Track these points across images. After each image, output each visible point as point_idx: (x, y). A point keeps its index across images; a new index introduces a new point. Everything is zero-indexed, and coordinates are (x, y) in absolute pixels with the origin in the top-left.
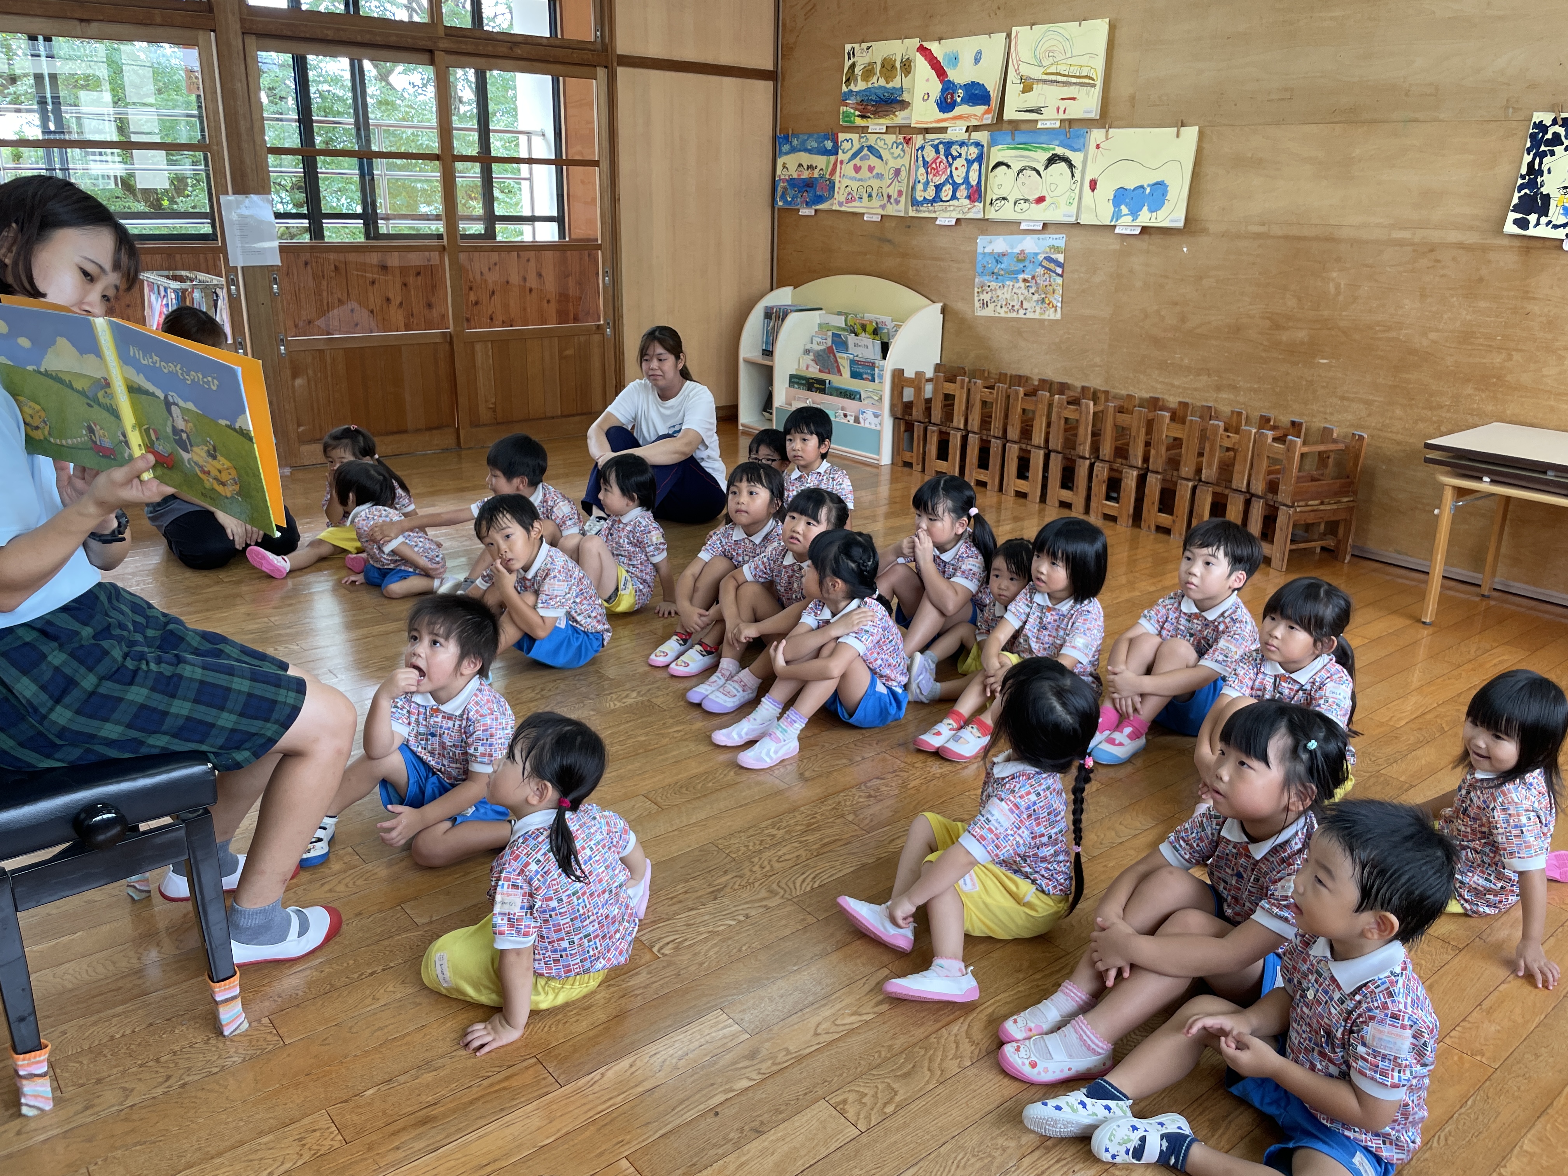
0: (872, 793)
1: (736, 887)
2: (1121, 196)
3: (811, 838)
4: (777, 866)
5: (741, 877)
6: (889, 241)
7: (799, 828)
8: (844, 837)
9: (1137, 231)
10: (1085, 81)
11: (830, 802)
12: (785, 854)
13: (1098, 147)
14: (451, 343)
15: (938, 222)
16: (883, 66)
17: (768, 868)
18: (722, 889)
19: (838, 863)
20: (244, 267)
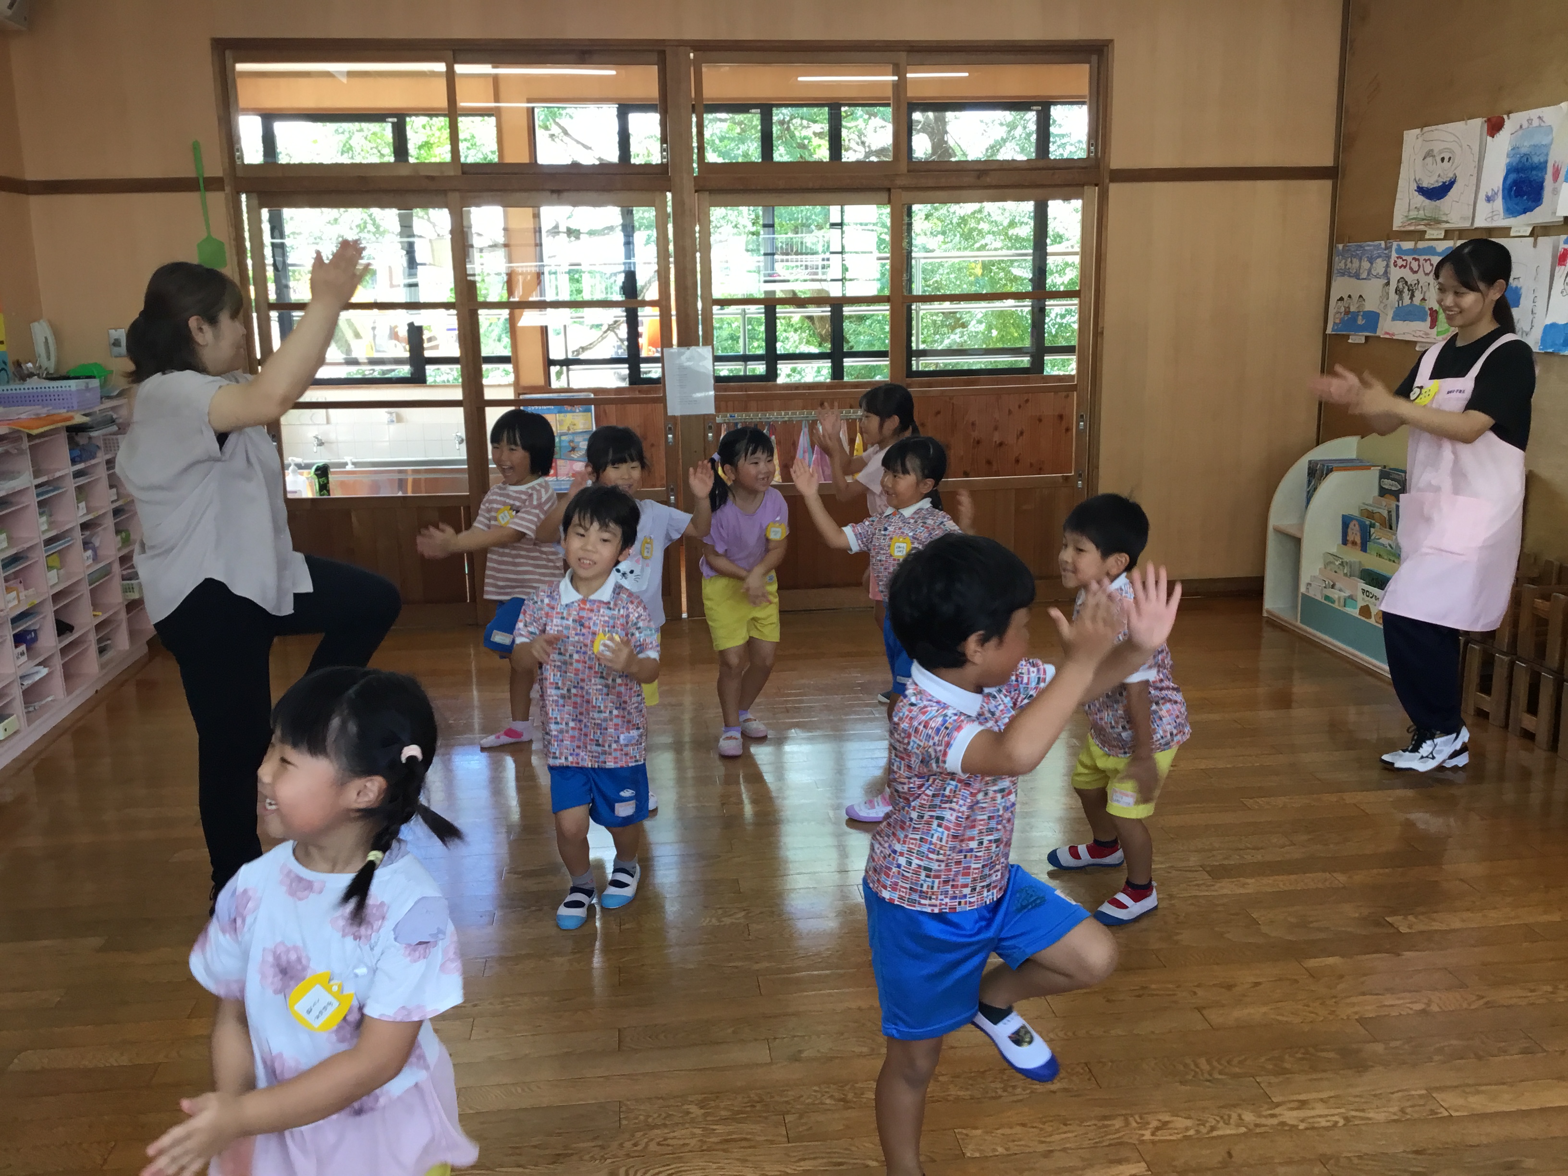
0: (850, 1096)
1: (587, 1157)
3: (720, 1129)
4: (653, 1147)
5: (602, 1147)
7: (724, 1113)
8: (758, 1138)
11: (790, 1093)
12: (674, 1138)
17: (639, 1148)
18: (572, 1154)
19: (715, 1166)
20: (682, 416)
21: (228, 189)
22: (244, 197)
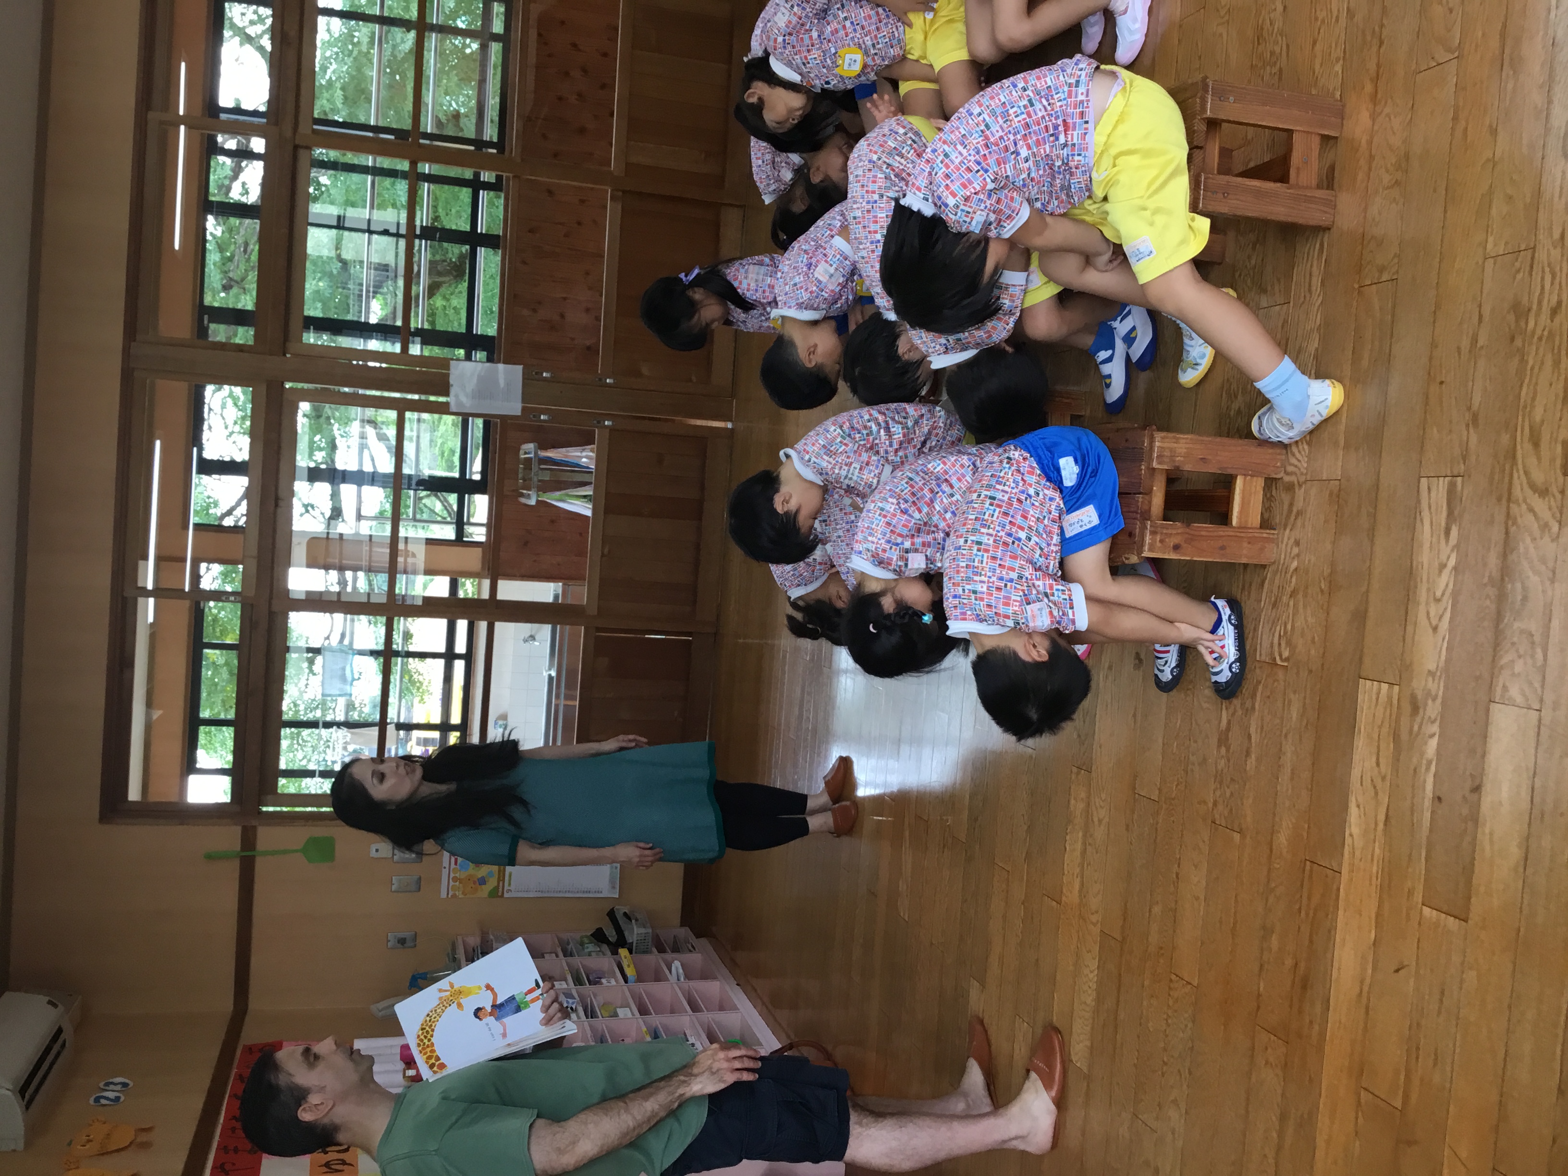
14: (627, 193)
20: (524, 400)
21: (254, 823)
22: (264, 809)
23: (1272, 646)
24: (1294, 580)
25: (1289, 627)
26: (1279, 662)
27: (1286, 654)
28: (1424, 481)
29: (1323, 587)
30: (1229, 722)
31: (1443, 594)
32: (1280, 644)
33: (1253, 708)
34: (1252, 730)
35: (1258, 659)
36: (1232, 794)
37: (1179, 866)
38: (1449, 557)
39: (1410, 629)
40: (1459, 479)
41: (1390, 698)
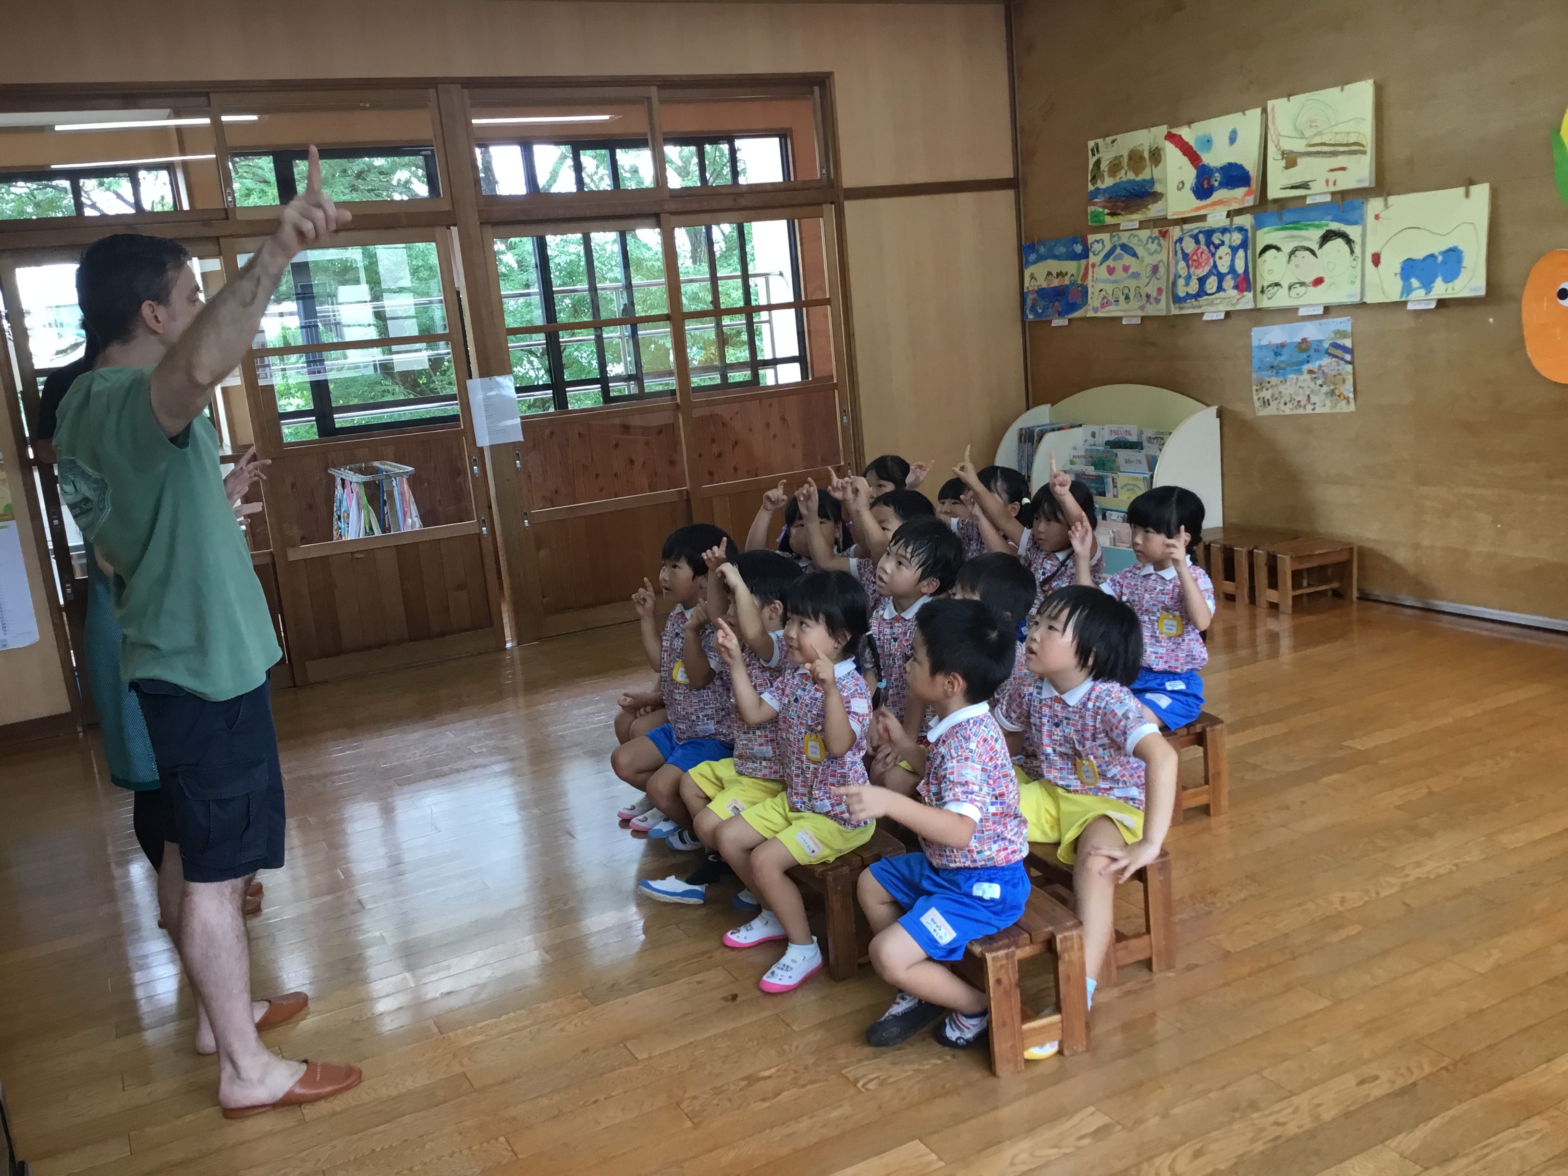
2: (1409, 268)
6: (1152, 344)
9: (1433, 305)
10: (1354, 149)
13: (1377, 217)
14: (688, 501)
15: (1205, 318)
16: (1130, 158)
20: (490, 446)
23: (865, 1076)
24: (927, 1067)
25: (892, 1080)
26: (859, 1085)
27: (871, 1086)
28: (1092, 1109)
29: (947, 1086)
30: (770, 1077)
31: (1040, 1157)
32: (872, 1080)
33: (803, 1086)
34: (783, 1095)
35: (843, 1072)
36: (718, 1105)
37: (606, 1099)
38: (1067, 1147)
39: (992, 1150)
40: (1120, 1127)
41: (929, 1164)
